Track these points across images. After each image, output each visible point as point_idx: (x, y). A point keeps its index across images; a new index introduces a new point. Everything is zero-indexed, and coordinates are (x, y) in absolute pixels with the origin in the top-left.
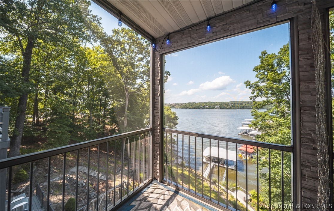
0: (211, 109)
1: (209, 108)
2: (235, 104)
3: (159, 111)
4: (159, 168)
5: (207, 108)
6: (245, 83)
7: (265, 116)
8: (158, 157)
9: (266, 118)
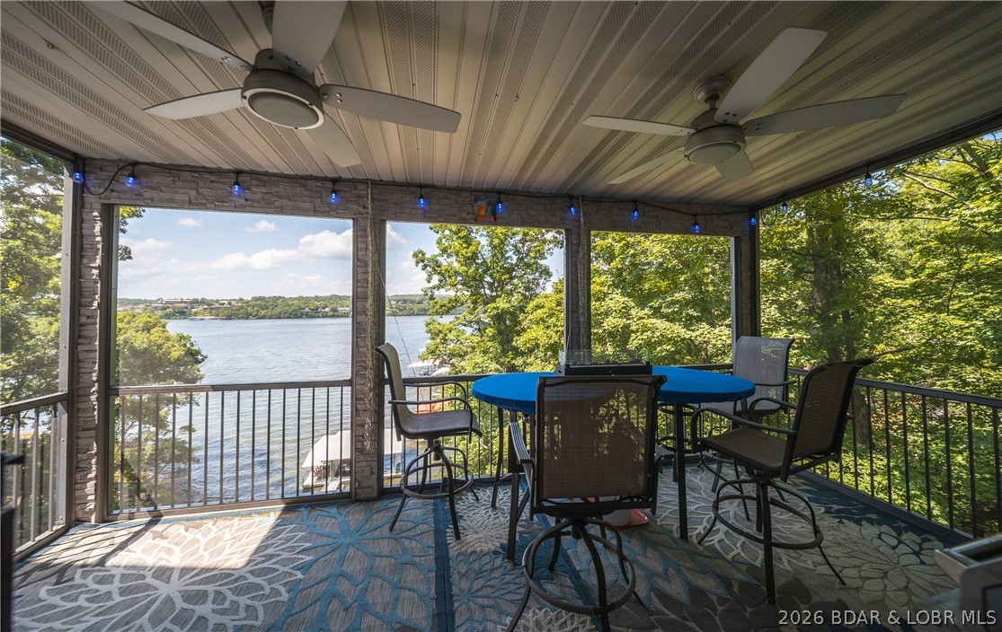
0: (338, 316)
1: (331, 313)
2: (405, 301)
3: (97, 347)
4: (96, 490)
5: (325, 316)
6: (415, 255)
7: (450, 332)
8: (90, 463)
9: (450, 336)
